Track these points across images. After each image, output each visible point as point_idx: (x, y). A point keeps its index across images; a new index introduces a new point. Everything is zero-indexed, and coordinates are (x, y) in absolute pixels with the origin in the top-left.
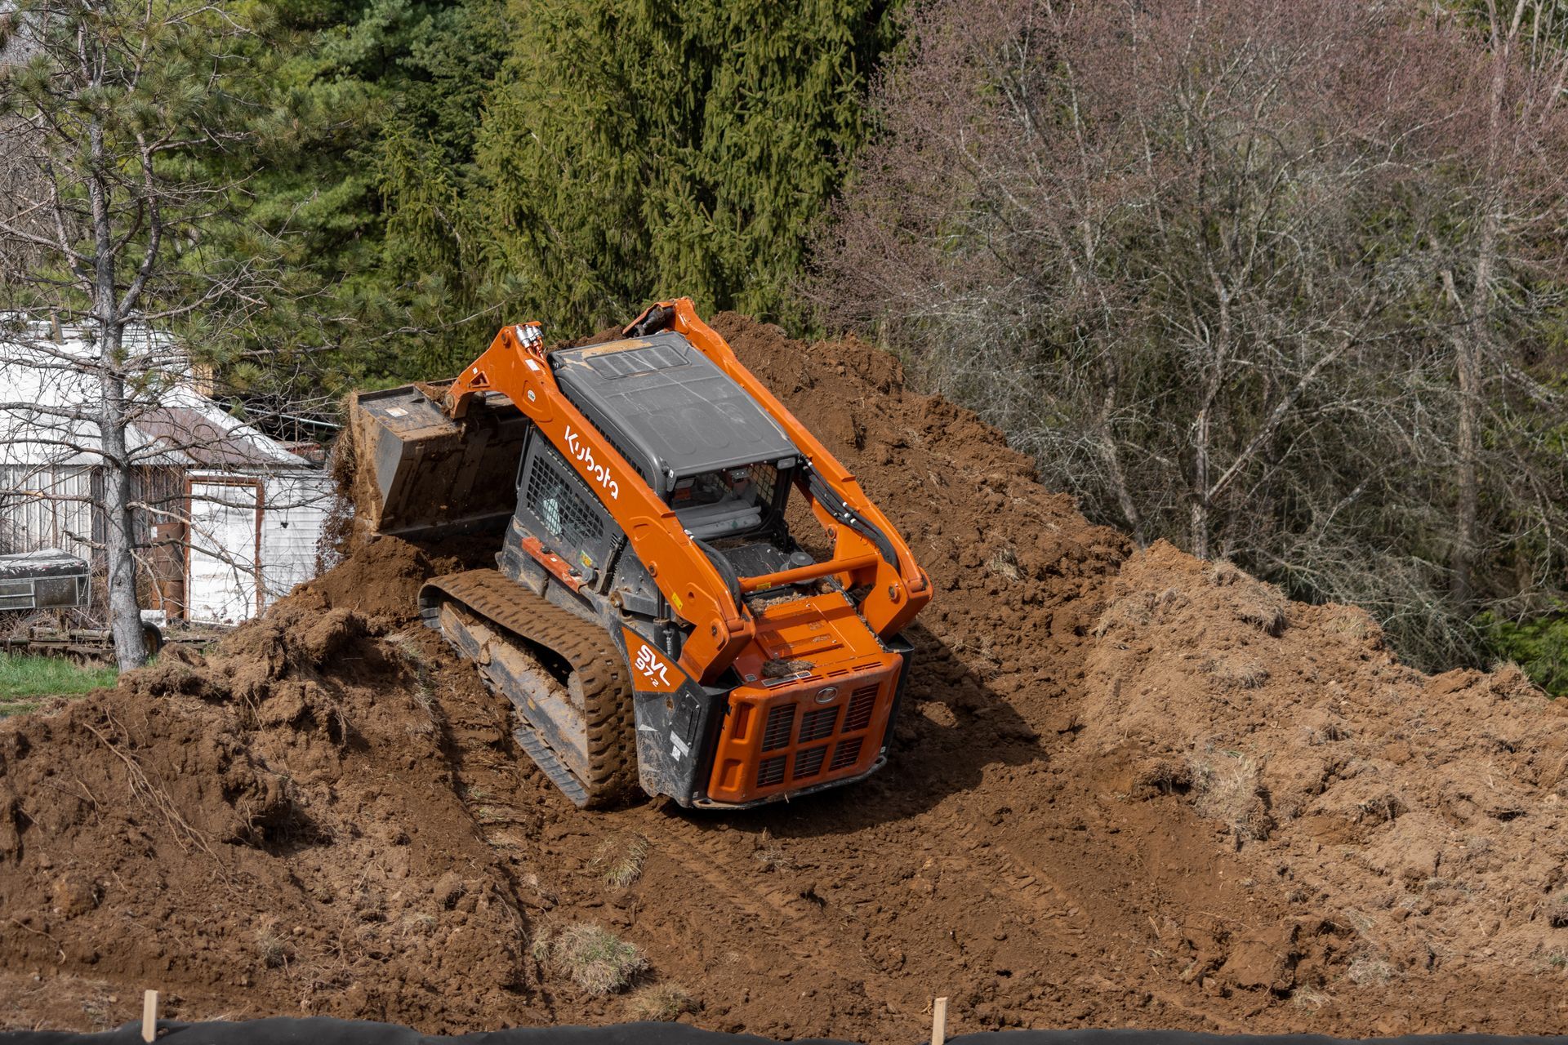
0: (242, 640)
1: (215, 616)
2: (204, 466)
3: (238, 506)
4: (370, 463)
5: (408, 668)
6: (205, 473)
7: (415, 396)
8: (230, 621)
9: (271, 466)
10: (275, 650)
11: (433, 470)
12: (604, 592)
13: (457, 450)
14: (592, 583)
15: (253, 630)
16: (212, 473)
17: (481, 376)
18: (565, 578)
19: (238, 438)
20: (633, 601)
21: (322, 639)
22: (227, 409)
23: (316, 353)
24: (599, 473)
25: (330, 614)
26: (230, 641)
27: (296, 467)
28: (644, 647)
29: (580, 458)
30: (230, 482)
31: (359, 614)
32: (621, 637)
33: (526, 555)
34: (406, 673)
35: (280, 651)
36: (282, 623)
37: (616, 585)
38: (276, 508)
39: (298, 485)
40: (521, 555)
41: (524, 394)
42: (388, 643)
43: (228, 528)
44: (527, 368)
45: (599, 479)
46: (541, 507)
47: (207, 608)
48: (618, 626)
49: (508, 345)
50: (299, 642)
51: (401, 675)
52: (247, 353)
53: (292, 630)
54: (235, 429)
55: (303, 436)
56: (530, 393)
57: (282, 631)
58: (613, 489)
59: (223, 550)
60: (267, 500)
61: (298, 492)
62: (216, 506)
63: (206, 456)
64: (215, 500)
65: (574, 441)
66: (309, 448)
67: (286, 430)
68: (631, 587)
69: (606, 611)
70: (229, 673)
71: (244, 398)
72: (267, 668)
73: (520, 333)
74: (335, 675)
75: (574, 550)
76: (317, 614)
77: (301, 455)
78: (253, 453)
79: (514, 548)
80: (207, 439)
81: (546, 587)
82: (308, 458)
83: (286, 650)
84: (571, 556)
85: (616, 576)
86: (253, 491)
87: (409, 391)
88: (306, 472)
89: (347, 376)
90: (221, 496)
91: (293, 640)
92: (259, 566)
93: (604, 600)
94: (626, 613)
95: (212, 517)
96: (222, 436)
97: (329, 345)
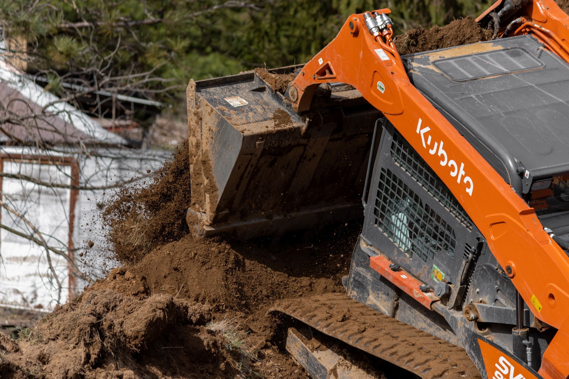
0: (57, 326)
1: (25, 300)
2: (17, 143)
3: (53, 185)
4: (205, 154)
5: (230, 359)
6: (18, 151)
7: (256, 84)
8: (40, 306)
9: (88, 145)
10: (91, 336)
11: (272, 164)
12: (458, 307)
13: (299, 145)
14: (445, 298)
15: (69, 315)
16: (26, 151)
17: (327, 67)
18: (417, 295)
19: (52, 115)
20: (489, 311)
21: (141, 326)
22: (42, 84)
23: (137, 27)
24: (452, 168)
25: (150, 300)
26: (45, 326)
27: (114, 146)
28: (502, 359)
29: (432, 152)
30: (44, 161)
31: (180, 301)
32: (477, 350)
33: (375, 274)
34: (228, 364)
35: (97, 338)
36: (100, 309)
37: (470, 298)
38: (92, 189)
39: (115, 165)
40: (369, 276)
41: (373, 84)
42: (210, 332)
43: (41, 209)
44: (377, 58)
45: (453, 174)
46: (389, 222)
47: (17, 292)
48: (473, 339)
49: (356, 34)
50: (117, 329)
51: (222, 366)
52: (65, 25)
53: (110, 316)
54: (52, 104)
55: (121, 114)
56: (380, 83)
57: (99, 317)
58: (468, 185)
59: (36, 231)
60: (82, 180)
61: (116, 172)
62: (30, 185)
63: (19, 132)
64: (28, 179)
65: (426, 135)
66: (127, 126)
67: (104, 108)
68: (486, 299)
69: (460, 324)
70: (43, 359)
71: (62, 72)
72: (83, 355)
73: (369, 20)
74: (154, 364)
75: (425, 265)
76: (136, 300)
77: (119, 134)
78: (70, 131)
79: (361, 270)
80: (22, 114)
81: (396, 308)
82: (126, 137)
83: (103, 337)
84: (422, 272)
85: (471, 289)
86: (68, 170)
87: (249, 78)
88: (125, 152)
89: (169, 51)
90: (34, 176)
91: (111, 327)
92: (72, 249)
93: (458, 315)
94: (481, 326)
95: (25, 196)
96: (38, 112)
97: (151, 18)
